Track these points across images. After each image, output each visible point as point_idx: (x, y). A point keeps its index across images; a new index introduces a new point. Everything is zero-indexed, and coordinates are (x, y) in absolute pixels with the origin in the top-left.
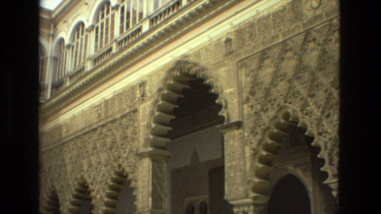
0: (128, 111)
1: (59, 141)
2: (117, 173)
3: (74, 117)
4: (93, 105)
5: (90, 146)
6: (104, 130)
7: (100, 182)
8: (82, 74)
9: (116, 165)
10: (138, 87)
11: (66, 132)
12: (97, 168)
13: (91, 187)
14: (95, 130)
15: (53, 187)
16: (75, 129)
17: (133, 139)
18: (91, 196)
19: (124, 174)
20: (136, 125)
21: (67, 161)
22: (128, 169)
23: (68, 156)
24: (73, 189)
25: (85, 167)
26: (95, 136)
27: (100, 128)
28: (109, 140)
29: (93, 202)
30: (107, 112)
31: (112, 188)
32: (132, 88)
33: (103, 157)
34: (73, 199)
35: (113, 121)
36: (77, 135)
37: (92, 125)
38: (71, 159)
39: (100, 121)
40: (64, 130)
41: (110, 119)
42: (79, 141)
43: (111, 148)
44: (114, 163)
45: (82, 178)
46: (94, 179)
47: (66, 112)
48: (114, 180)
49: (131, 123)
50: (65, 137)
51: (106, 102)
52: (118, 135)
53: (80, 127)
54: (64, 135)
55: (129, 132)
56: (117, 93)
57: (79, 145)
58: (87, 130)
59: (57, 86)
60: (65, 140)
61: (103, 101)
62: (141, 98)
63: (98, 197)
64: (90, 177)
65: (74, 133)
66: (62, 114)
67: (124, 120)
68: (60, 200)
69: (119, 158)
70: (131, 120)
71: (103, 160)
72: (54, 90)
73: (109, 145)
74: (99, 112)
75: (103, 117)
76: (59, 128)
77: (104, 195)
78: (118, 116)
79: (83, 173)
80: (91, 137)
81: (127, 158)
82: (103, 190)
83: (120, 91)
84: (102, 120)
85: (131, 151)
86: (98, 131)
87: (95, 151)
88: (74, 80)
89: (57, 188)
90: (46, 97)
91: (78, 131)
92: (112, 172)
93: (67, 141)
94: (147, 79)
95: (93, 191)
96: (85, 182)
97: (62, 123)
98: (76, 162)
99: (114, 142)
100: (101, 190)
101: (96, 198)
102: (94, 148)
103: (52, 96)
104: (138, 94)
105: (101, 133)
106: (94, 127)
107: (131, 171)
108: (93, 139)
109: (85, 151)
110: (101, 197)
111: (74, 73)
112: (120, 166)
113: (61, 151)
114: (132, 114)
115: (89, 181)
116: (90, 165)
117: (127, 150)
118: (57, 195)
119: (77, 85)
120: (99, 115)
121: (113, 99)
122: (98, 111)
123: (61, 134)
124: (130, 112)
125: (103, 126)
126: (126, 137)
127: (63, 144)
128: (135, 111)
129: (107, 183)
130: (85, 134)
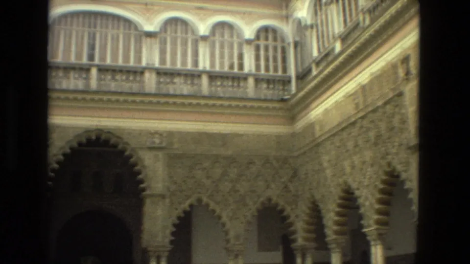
0: (391, 95)
1: (314, 141)
2: (387, 173)
3: (327, 111)
4: (347, 93)
5: (350, 144)
6: (365, 123)
7: (368, 186)
8: (330, 58)
9: (384, 163)
10: (399, 64)
11: (320, 130)
12: (362, 169)
13: (357, 193)
14: (353, 124)
15: (313, 196)
16: (327, 128)
17: (402, 130)
18: (357, 203)
19: (396, 174)
20: (403, 111)
21: (325, 164)
22: (399, 168)
23: (326, 158)
24: (336, 197)
25: (348, 169)
26: (355, 131)
27: (360, 120)
28: (372, 134)
29: (362, 211)
30: (365, 101)
31: (382, 191)
32: (393, 67)
33: (368, 155)
34: (338, 209)
35: (374, 111)
36: (332, 133)
37: (349, 118)
38: (329, 161)
39: (358, 112)
40: (317, 128)
41: (370, 109)
42: (337, 138)
43: (376, 144)
44: (381, 161)
45: (345, 183)
46: (360, 182)
47: (316, 107)
48: (384, 182)
49: (397, 110)
50: (320, 136)
51: (363, 88)
52: (383, 126)
53: (335, 123)
54: (318, 133)
55: (396, 121)
56: (374, 75)
57: (338, 144)
58: (344, 125)
59: (302, 76)
60: (319, 140)
61: (359, 87)
62: (405, 77)
63: (367, 203)
64: (354, 181)
65: (329, 131)
66: (312, 110)
67: (388, 107)
68: (323, 211)
69: (388, 154)
70: (397, 106)
71: (368, 159)
72: (300, 81)
73: (373, 139)
74: (356, 101)
75: (361, 107)
76: (311, 126)
77: (374, 201)
78: (380, 103)
79: (345, 177)
80: (350, 134)
81: (397, 154)
82: (373, 195)
83: (378, 73)
84: (362, 110)
85: (400, 145)
86: (358, 125)
87: (357, 149)
88: (321, 68)
89: (318, 197)
90: (290, 91)
91: (334, 127)
92: (381, 173)
93: (323, 141)
94: (409, 52)
95: (360, 197)
96: (349, 187)
97: (314, 120)
98: (336, 164)
99: (378, 136)
100: (370, 196)
101: (364, 206)
102: (356, 146)
103: (299, 89)
104: (401, 73)
105: (362, 127)
106: (353, 119)
107: (405, 168)
108: (353, 134)
109: (344, 151)
110: (371, 204)
111: (319, 59)
112: (389, 164)
113: (317, 153)
114: (396, 98)
115: (354, 186)
116: (353, 167)
117: (396, 144)
118: (317, 206)
119: (326, 72)
120: (357, 105)
121: (371, 82)
122: (354, 100)
123: (313, 134)
124: (394, 97)
125: (363, 118)
126: (392, 129)
127: (318, 145)
128: (400, 94)
129: (376, 186)
130: (343, 130)
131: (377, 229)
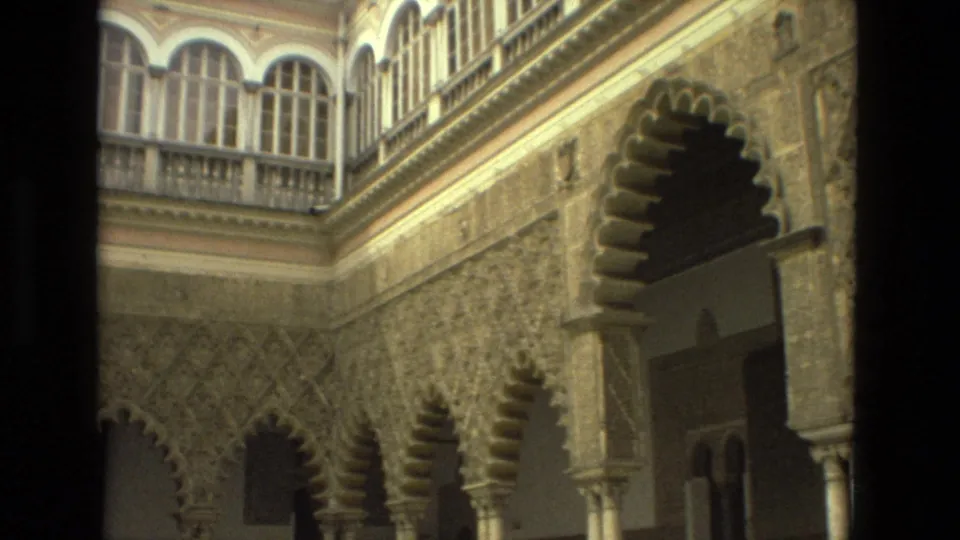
0: (534, 217)
1: (372, 299)
2: (515, 373)
3: (402, 243)
4: (447, 207)
5: (447, 312)
6: (480, 270)
7: (478, 398)
8: (417, 133)
9: (512, 353)
10: (555, 156)
11: (386, 280)
12: (467, 364)
13: (455, 411)
14: (455, 270)
15: (364, 414)
16: (406, 272)
17: (552, 289)
18: (455, 432)
19: (535, 375)
20: (557, 251)
21: (393, 349)
22: (542, 364)
23: (393, 338)
24: (412, 419)
25: (439, 363)
26: (457, 285)
27: (468, 264)
28: (492, 293)
29: (463, 447)
30: (482, 223)
31: (507, 410)
32: (543, 160)
33: (482, 335)
34: (412, 443)
35: (500, 246)
36: (414, 285)
37: (448, 257)
38: (402, 343)
39: (467, 246)
40: (381, 273)
41: (491, 242)
42: (419, 298)
43: (498, 314)
44: (507, 350)
45: (432, 388)
46: (462, 390)
47: (382, 230)
48: (510, 391)
49: (545, 247)
50: (385, 292)
51: (480, 198)
52: (514, 278)
53: (419, 266)
54: (381, 286)
55: (541, 270)
56: (504, 175)
57: (421, 309)
58: (436, 271)
59: (358, 167)
60: (385, 299)
61: (471, 196)
62: (565, 184)
63: (475, 433)
64: (451, 388)
65: (406, 281)
66: (371, 238)
67: (527, 240)
68: (383, 446)
69: (520, 335)
70: (544, 239)
71: (480, 343)
72: (350, 178)
73: (492, 306)
74: (464, 224)
75: (473, 237)
76: (370, 269)
77: (488, 429)
78: (512, 232)
79: (432, 377)
80: (447, 290)
81: (539, 336)
82: (486, 416)
83: (513, 170)
84: (473, 243)
85: (545, 320)
86: (465, 273)
87: (460, 323)
88: (396, 151)
89: (373, 416)
90: (333, 195)
91: (415, 275)
92: (505, 371)
93: (389, 302)
94: (577, 133)
95: (461, 419)
96: (440, 397)
97: (373, 259)
98: (415, 350)
99: (505, 298)
100: (480, 418)
101: (468, 437)
102: (458, 315)
103: (347, 192)
104: (558, 173)
105: (472, 277)
106: (454, 261)
107: (552, 366)
108: (453, 292)
109: (434, 324)
110: (482, 433)
111: (394, 133)
112: (522, 356)
113: (377, 324)
114: (545, 224)
115: (449, 396)
116: (450, 357)
117: (539, 316)
118: (373, 434)
119: (406, 162)
120: (465, 234)
121: (497, 189)
122: (460, 222)
123: (373, 286)
124: (539, 221)
125: (474, 259)
126: (533, 284)
127: (380, 309)
128: (553, 217)
129: (493, 399)
130: (431, 282)
131: (491, 486)
